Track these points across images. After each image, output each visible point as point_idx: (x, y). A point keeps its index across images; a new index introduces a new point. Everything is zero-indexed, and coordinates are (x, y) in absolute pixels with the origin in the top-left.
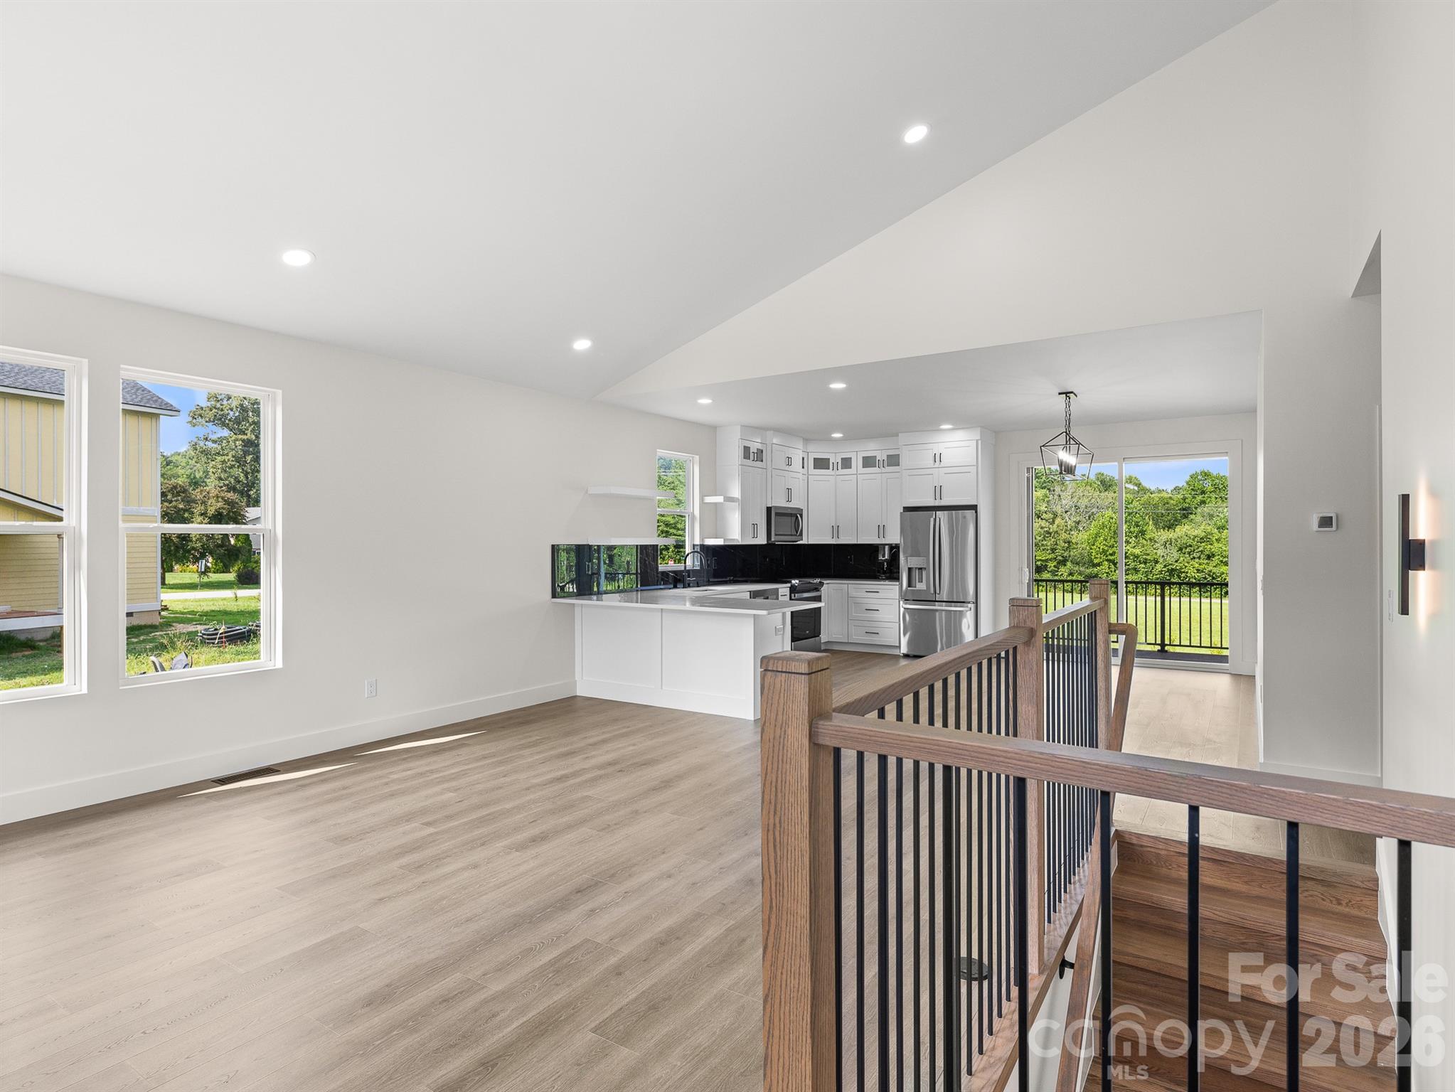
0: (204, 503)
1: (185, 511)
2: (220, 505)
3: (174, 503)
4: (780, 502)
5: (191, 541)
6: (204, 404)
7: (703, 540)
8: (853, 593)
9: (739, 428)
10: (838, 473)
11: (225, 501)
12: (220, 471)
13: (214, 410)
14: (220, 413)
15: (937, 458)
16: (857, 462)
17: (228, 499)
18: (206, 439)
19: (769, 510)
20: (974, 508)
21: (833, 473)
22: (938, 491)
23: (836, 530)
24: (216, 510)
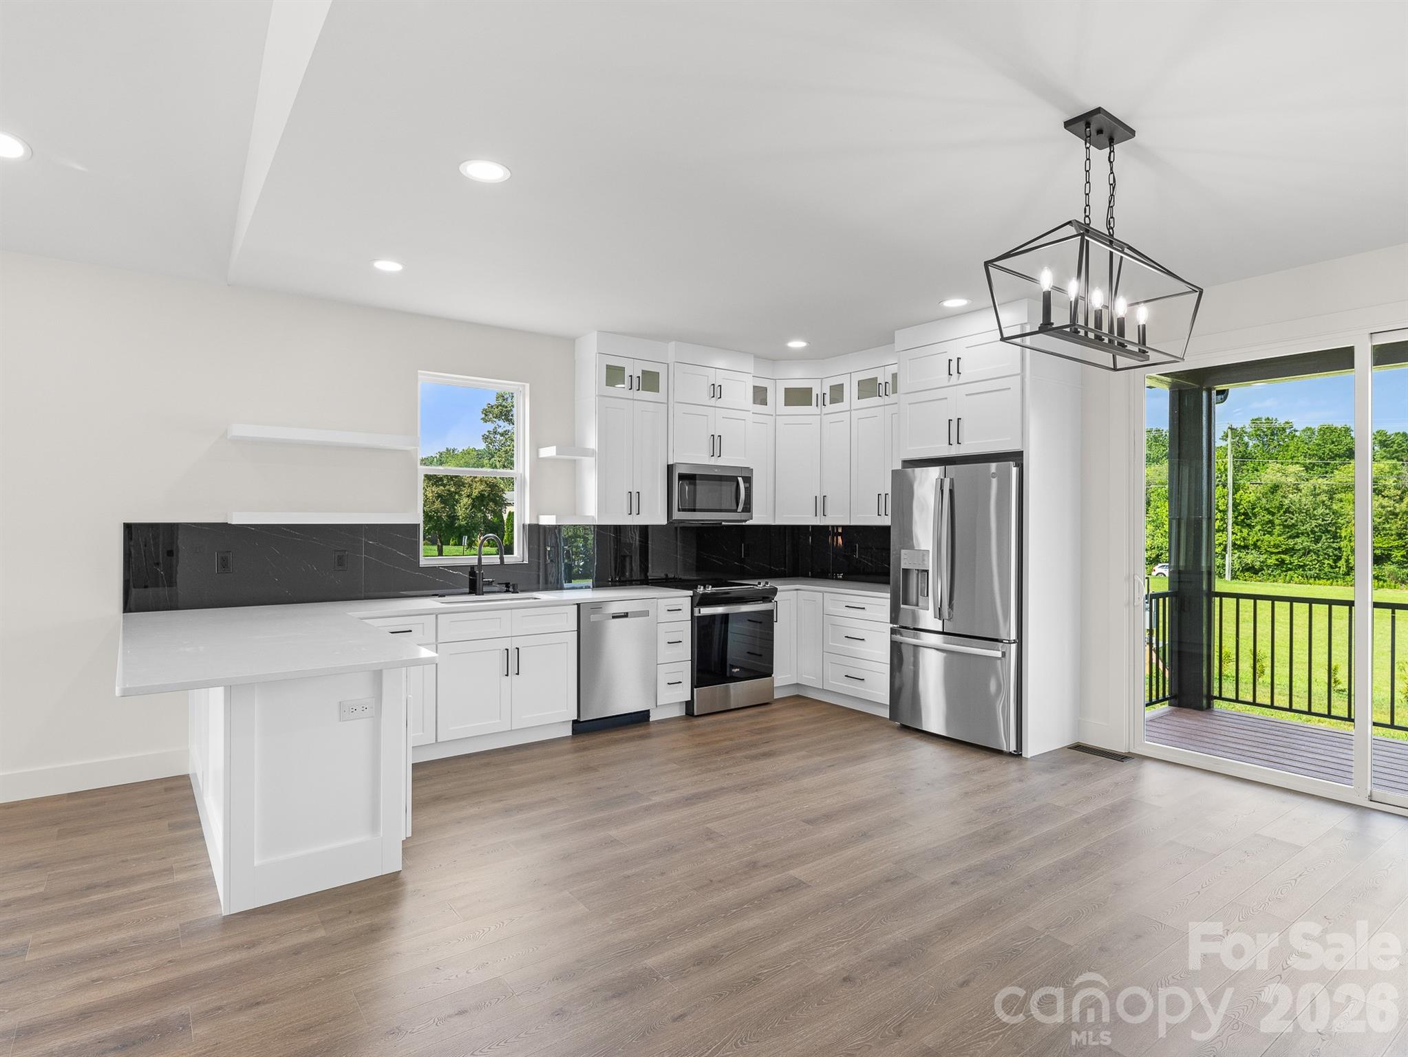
0: (470, 486)
1: (456, 493)
2: (482, 487)
3: (447, 487)
4: (695, 456)
5: (459, 519)
6: (494, 403)
7: (538, 519)
8: (830, 608)
9: (595, 334)
10: (825, 410)
11: (487, 484)
12: (504, 459)
13: (500, 408)
14: (504, 409)
15: (954, 367)
16: (851, 391)
17: (490, 482)
18: (495, 433)
19: (670, 468)
20: (1017, 457)
21: (817, 411)
22: (955, 428)
23: (821, 504)
24: (479, 492)
